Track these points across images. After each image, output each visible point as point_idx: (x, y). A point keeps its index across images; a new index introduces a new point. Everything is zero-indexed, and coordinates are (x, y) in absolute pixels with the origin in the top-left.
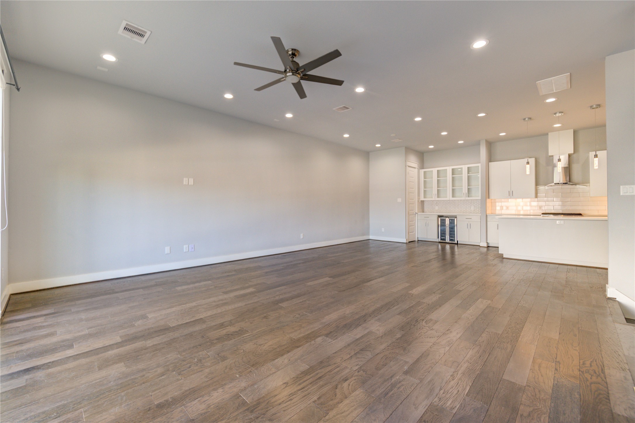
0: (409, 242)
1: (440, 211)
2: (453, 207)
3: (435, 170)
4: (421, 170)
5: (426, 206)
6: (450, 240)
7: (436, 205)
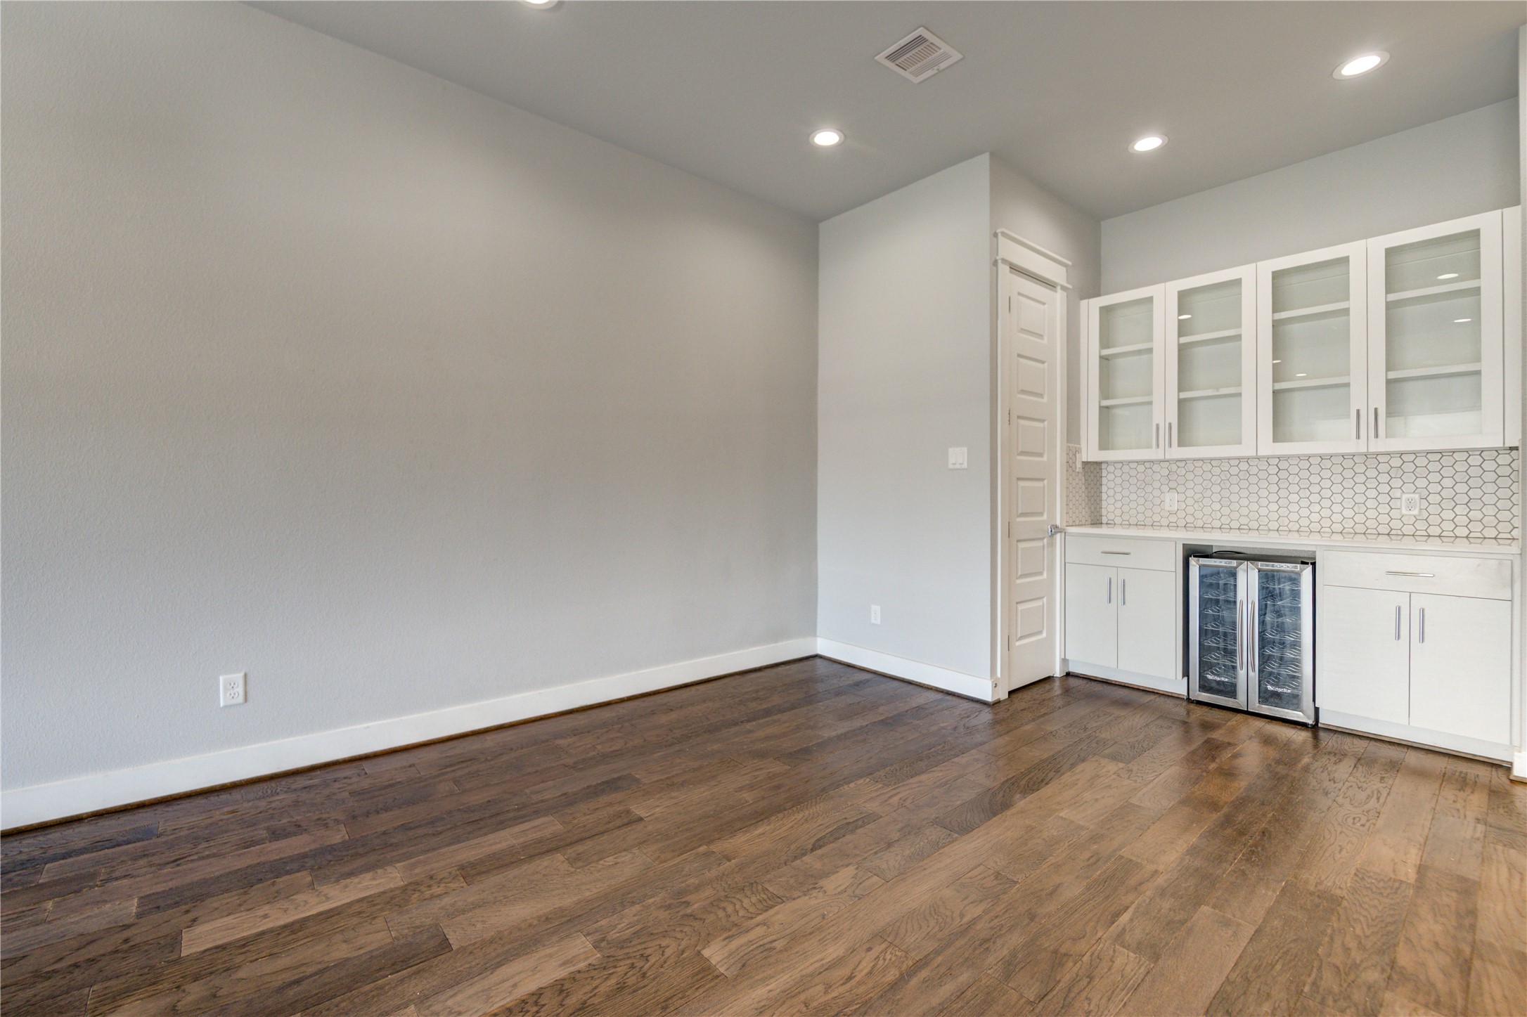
0: (1011, 693)
1: (1189, 519)
2: (1274, 497)
3: (1165, 295)
4: (1084, 303)
5: (1111, 493)
6: (1265, 697)
7: (1165, 488)
